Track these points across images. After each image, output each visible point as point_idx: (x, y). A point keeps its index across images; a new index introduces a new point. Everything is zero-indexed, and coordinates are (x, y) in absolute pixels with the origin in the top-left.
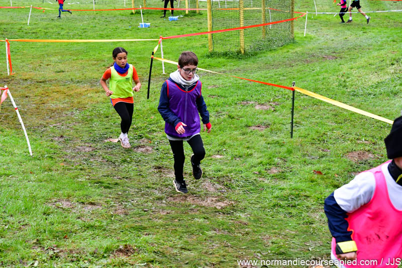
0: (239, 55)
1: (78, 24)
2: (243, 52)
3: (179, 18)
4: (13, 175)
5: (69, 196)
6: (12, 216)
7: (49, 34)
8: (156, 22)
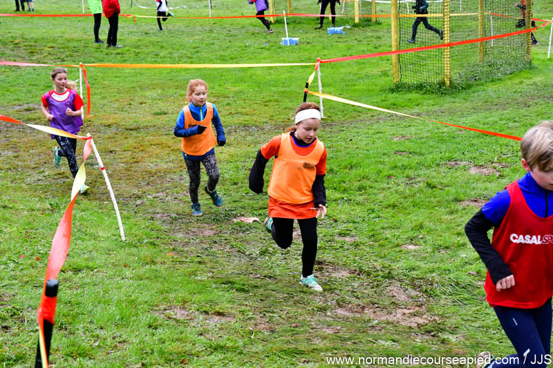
0: (443, 89)
1: (186, 39)
2: (448, 83)
3: (344, 30)
4: (99, 269)
5: (185, 302)
6: (102, 328)
7: (142, 56)
8: (308, 35)
